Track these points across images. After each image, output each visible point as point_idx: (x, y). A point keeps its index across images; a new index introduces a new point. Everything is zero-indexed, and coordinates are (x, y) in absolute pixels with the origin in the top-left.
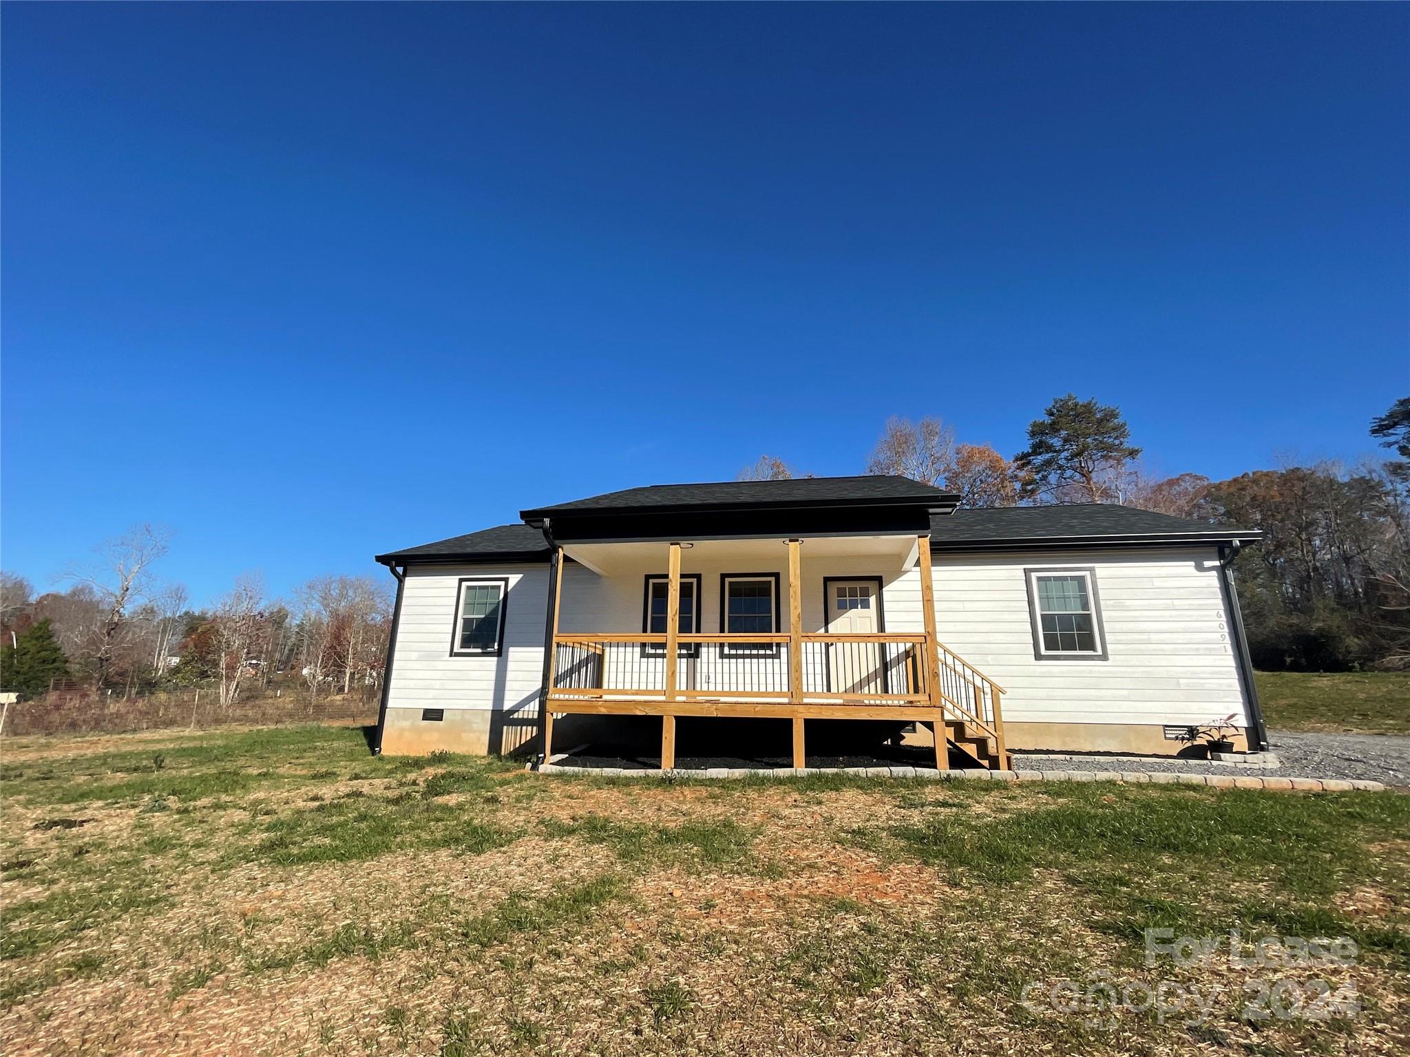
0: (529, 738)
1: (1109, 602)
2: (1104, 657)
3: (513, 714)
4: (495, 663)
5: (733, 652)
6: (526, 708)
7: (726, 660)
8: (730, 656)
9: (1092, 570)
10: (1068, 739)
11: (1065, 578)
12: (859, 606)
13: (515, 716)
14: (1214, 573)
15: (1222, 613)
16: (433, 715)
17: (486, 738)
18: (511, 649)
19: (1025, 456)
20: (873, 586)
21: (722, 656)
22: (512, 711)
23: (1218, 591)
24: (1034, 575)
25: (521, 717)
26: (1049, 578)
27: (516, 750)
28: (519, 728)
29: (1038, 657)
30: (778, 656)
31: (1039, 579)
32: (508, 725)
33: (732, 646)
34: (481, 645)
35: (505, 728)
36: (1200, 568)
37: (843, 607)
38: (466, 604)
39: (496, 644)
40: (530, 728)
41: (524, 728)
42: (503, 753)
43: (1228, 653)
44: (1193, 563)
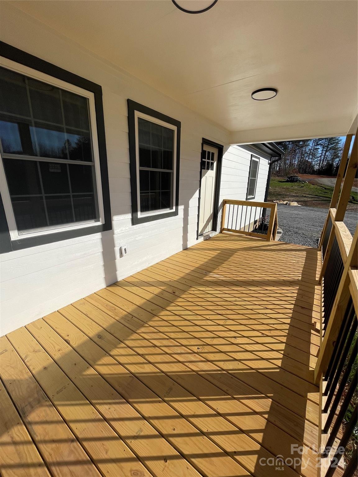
2: (254, 198)
9: (260, 159)
12: (210, 168)
20: (216, 152)
24: (252, 159)
29: (247, 199)
37: (204, 167)
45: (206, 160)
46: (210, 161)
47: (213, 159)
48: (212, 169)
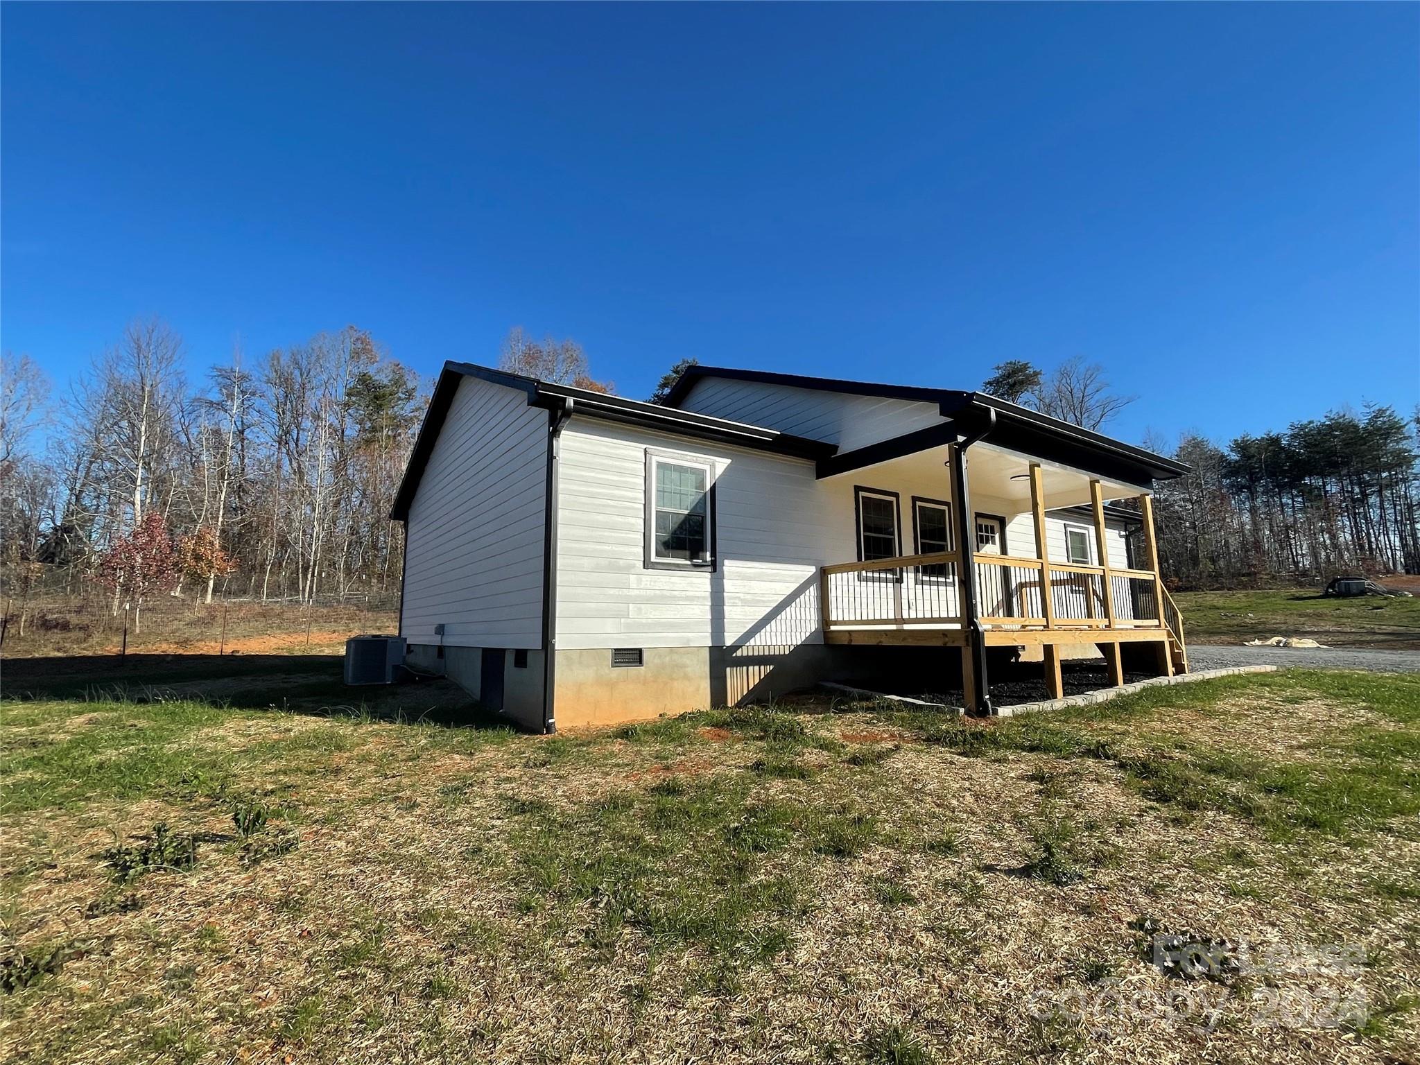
0: (757, 681)
3: (736, 652)
4: (708, 581)
6: (752, 642)
12: (989, 542)
13: (739, 653)
16: (631, 657)
17: (705, 686)
18: (726, 562)
20: (998, 525)
22: (735, 647)
24: (1069, 529)
25: (745, 654)
27: (744, 698)
28: (745, 668)
32: (732, 666)
34: (688, 553)
35: (728, 670)
38: (658, 491)
39: (708, 554)
40: (757, 668)
41: (751, 668)
42: (729, 705)
45: (984, 534)
46: (990, 535)
47: (993, 532)
48: (994, 543)
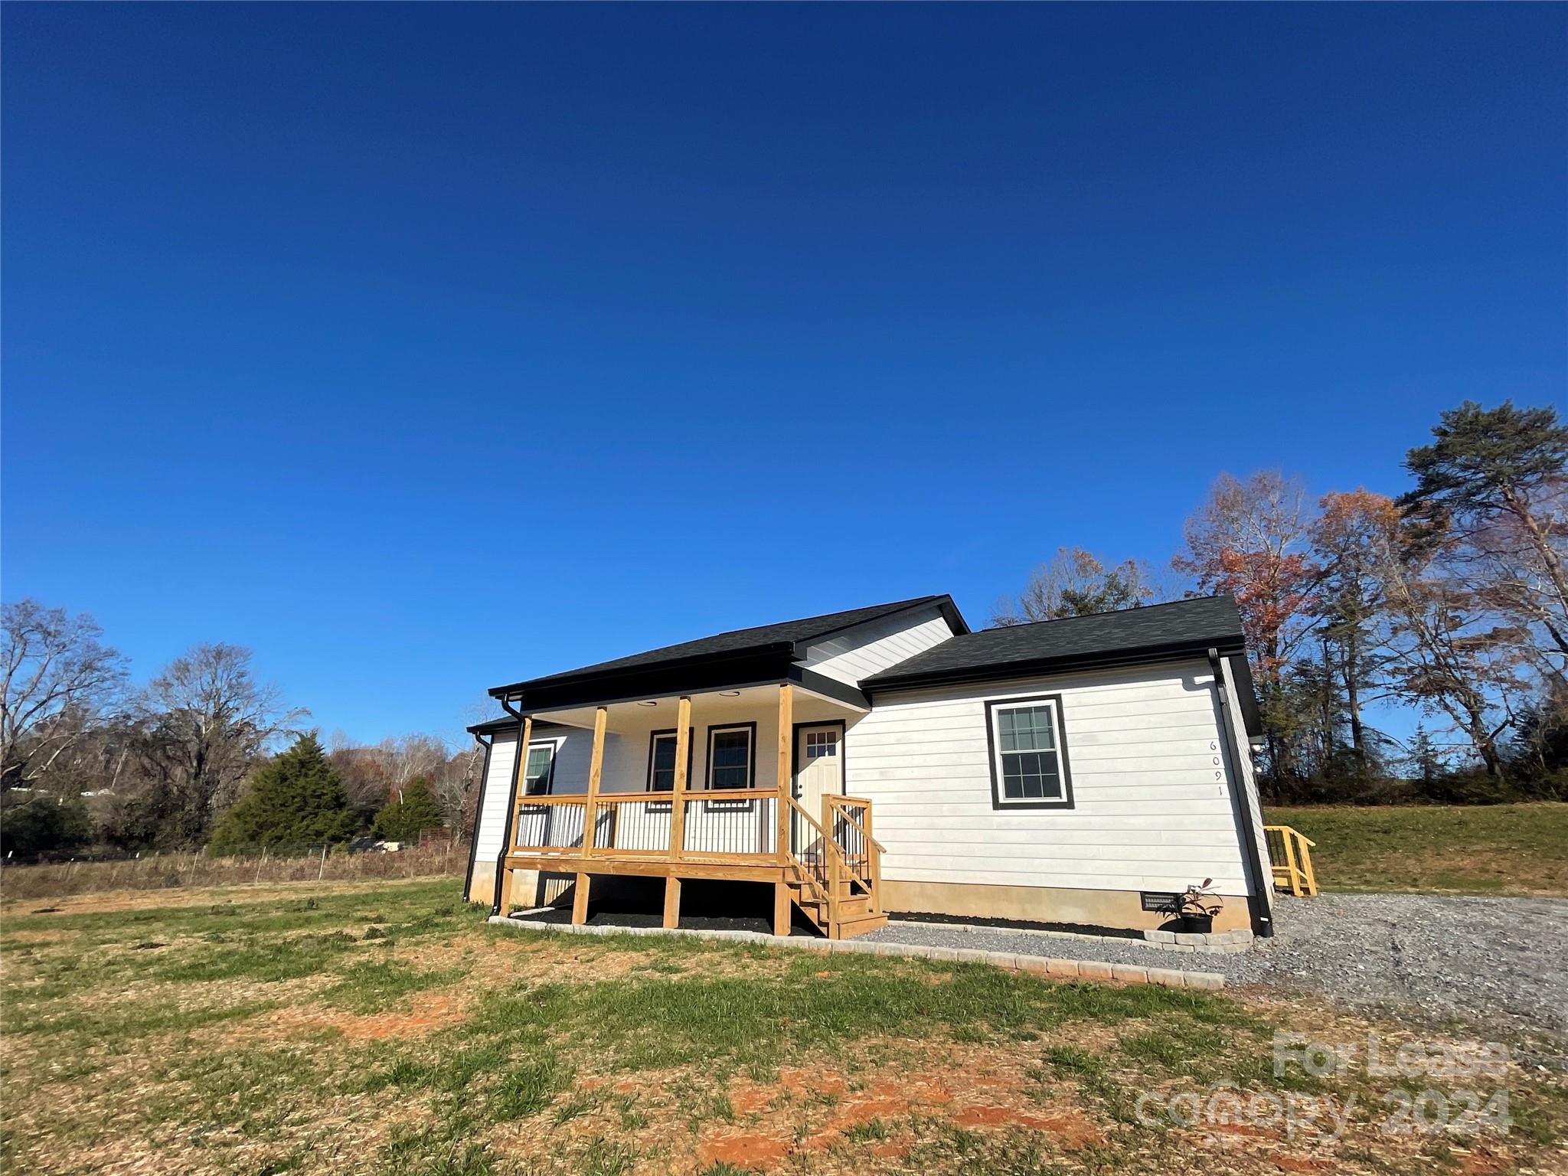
0: (563, 891)
1: (1078, 736)
2: (1070, 805)
5: (716, 806)
7: (710, 815)
8: (713, 810)
9: (1058, 698)
10: (1028, 907)
11: (1028, 710)
12: (827, 753)
14: (1207, 691)
15: (1217, 743)
17: (534, 891)
19: (1409, 498)
20: (837, 729)
21: (707, 810)
23: (1212, 713)
24: (994, 708)
26: (1010, 712)
29: (997, 806)
30: (750, 810)
31: (1001, 712)
32: (550, 878)
33: (715, 801)
35: (548, 880)
36: (1189, 686)
37: (812, 754)
43: (1223, 796)
44: (1180, 681)
47: (832, 741)
